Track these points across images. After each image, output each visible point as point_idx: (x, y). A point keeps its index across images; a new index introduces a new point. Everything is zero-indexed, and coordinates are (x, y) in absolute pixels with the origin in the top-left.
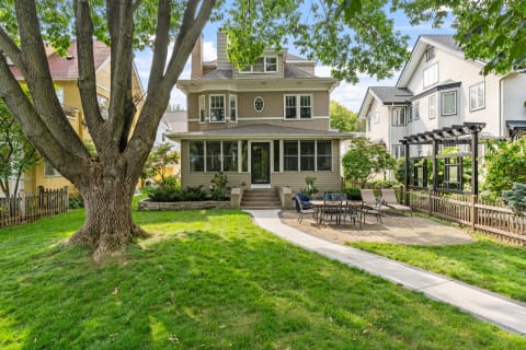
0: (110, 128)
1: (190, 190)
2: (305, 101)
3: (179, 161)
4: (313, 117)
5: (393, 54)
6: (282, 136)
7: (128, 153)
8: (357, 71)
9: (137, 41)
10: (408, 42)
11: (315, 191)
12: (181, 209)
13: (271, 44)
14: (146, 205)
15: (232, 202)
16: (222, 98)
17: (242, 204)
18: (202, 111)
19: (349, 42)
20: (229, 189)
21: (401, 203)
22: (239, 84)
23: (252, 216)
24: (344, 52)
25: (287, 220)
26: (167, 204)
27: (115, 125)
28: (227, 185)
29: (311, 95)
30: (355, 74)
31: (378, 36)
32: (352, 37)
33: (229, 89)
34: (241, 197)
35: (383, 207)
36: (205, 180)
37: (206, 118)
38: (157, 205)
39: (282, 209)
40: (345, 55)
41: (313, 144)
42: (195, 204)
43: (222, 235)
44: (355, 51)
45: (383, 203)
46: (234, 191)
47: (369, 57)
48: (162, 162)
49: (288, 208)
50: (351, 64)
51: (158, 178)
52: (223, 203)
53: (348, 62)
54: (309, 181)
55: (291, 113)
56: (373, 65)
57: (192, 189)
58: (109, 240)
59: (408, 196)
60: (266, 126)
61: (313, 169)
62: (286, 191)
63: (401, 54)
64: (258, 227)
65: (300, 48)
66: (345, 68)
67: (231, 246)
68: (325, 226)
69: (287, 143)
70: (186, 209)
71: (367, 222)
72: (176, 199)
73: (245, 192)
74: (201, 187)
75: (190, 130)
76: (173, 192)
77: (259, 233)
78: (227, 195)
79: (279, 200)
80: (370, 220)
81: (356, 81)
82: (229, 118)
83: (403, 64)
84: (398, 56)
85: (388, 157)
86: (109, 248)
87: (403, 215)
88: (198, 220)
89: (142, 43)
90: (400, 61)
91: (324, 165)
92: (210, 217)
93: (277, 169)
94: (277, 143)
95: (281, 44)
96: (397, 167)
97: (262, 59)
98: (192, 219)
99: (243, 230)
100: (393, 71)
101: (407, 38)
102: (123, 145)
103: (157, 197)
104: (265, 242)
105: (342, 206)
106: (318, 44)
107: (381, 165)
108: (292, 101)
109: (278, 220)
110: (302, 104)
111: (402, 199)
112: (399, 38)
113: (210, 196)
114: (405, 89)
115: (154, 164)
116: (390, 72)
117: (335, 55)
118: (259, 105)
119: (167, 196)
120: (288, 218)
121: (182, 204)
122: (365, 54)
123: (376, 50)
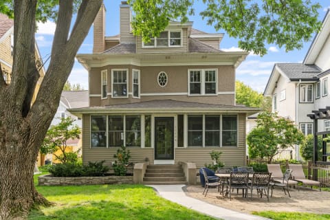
0: (12, 92)
1: (91, 165)
2: (210, 76)
3: (81, 136)
4: (218, 93)
5: (303, 24)
6: (187, 110)
7: (31, 118)
8: (265, 42)
9: (39, 11)
10: (318, 10)
11: (221, 166)
12: (82, 184)
13: (177, 15)
14: (46, 180)
15: (135, 178)
16: (125, 73)
17: (144, 180)
18: (104, 86)
19: (257, 11)
20: (132, 164)
21: (309, 178)
22: (142, 59)
23: (156, 190)
24: (252, 21)
25: (191, 194)
26: (68, 179)
27: (18, 88)
28: (130, 161)
29: (216, 70)
30: (262, 45)
31: (288, 6)
32: (260, 7)
33: (132, 63)
34: (143, 173)
35: (291, 182)
36: (107, 156)
37: (108, 94)
38: (58, 180)
39: (186, 184)
40: (253, 26)
41: (219, 119)
42: (97, 179)
43: (126, 204)
44: (264, 21)
45: (291, 178)
46: (137, 166)
47: (278, 27)
48: (63, 137)
49: (191, 184)
50: (258, 35)
51: (59, 153)
52: (125, 179)
53: (255, 32)
54: (215, 156)
55: (196, 89)
56: (282, 35)
57: (94, 165)
58: (11, 206)
59: (316, 171)
60: (169, 101)
61: (218, 145)
62: (190, 165)
63: (311, 23)
64: (161, 199)
65: (207, 18)
66: (253, 39)
67: (136, 214)
68: (231, 199)
69: (191, 118)
70: (87, 184)
71: (274, 195)
72: (78, 174)
73: (148, 167)
74: (103, 162)
75: (92, 104)
76: (73, 167)
77: (163, 203)
78: (129, 172)
79: (183, 175)
80: (277, 194)
81: (264, 52)
82: (132, 93)
83: (313, 35)
84: (308, 26)
85: (295, 131)
86: (11, 214)
87: (311, 190)
88: (100, 193)
89: (44, 15)
90: (309, 31)
91: (230, 141)
92: (112, 191)
93: (181, 144)
94: (181, 117)
95: (187, 15)
96: (305, 142)
97: (167, 33)
98: (93, 192)
99: (147, 201)
100: (302, 41)
101: (317, 6)
102: (25, 110)
103: (58, 172)
104: (171, 211)
105: (249, 178)
106: (225, 15)
107: (288, 140)
108: (197, 76)
109: (183, 193)
110: (207, 80)
111: (310, 173)
112: (309, 6)
113: (112, 172)
114: (313, 65)
115: (55, 139)
116: (299, 43)
117: (242, 25)
118: (163, 80)
119: (68, 171)
120: (193, 191)
121: (84, 179)
122: (274, 24)
123: (285, 20)
